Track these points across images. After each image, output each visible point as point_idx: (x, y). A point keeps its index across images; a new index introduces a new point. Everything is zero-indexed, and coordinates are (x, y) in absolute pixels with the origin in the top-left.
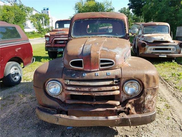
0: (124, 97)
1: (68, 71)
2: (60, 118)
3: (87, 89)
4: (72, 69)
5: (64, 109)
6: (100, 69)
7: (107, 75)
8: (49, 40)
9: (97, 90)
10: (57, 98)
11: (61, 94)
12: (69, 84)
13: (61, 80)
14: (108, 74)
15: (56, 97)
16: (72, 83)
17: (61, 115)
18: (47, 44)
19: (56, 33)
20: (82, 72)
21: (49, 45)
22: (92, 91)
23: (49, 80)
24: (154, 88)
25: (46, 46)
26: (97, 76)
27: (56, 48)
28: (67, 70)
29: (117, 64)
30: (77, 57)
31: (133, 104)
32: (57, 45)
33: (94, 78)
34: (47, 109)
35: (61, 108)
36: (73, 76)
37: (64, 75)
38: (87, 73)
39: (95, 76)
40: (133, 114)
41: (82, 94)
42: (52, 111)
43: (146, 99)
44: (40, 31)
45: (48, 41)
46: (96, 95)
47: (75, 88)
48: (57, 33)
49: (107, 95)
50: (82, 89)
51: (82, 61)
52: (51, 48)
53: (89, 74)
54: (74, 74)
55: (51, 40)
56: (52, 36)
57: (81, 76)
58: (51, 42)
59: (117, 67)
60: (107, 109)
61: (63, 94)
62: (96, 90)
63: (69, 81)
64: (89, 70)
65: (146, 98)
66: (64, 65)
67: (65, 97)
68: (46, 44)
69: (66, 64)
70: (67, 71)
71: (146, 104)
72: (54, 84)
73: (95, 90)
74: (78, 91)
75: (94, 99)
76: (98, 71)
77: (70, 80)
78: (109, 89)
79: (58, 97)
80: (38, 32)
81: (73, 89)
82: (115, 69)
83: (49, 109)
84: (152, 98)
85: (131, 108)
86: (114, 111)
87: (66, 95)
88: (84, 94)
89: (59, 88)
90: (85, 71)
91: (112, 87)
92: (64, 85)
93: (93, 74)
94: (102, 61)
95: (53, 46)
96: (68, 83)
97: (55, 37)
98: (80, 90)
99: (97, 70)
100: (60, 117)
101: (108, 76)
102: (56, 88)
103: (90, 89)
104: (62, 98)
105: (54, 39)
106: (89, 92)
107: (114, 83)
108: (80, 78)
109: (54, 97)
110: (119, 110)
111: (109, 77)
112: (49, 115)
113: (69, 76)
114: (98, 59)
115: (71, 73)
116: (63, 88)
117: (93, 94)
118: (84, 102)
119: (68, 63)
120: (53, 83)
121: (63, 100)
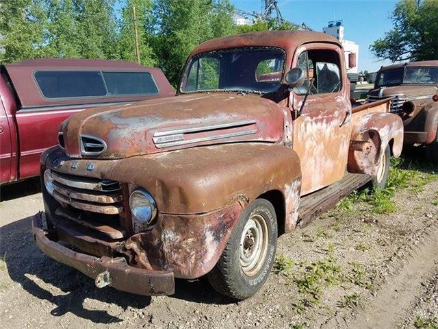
3: (65, 192)
6: (83, 155)
7: (87, 169)
9: (77, 198)
14: (90, 168)
22: (70, 198)
24: (181, 218)
26: (75, 168)
29: (111, 149)
31: (141, 243)
33: (70, 171)
40: (144, 267)
41: (62, 200)
43: (164, 238)
46: (76, 206)
47: (56, 187)
49: (92, 210)
57: (58, 165)
59: (112, 156)
60: (99, 241)
62: (75, 196)
65: (163, 236)
71: (166, 250)
74: (59, 194)
75: (80, 216)
76: (80, 159)
82: (108, 159)
84: (180, 242)
85: (138, 253)
86: (107, 249)
91: (97, 197)
94: (86, 140)
98: (59, 191)
99: (77, 157)
101: (88, 171)
103: (68, 192)
107: (101, 189)
108: (57, 169)
111: (90, 174)
114: (77, 134)
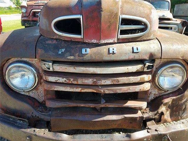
0: (153, 93)
1: (49, 42)
2: (34, 137)
3: (89, 81)
4: (56, 39)
5: (42, 117)
6: (118, 39)
7: (133, 52)
8: (26, 12)
9: (110, 83)
10: (30, 96)
11: (36, 88)
12: (51, 69)
13: (35, 61)
14: (135, 51)
15: (27, 94)
16: (58, 68)
17: (37, 130)
18: (24, 17)
19: (35, 3)
20: (79, 46)
21: (25, 18)
22: (100, 85)
23: (11, 61)
25: (22, 19)
26: (113, 53)
27: (35, 22)
28: (47, 40)
29: (152, 29)
30: (68, 10)
31: (170, 105)
32: (36, 18)
33: (107, 58)
34: (9, 117)
35: (37, 116)
36: (60, 53)
37: (40, 51)
38: (90, 48)
39: (109, 53)
41: (78, 90)
42: (19, 121)
44: (18, 6)
45: (24, 13)
46: (107, 92)
47: (65, 79)
48: (37, 3)
49: (129, 91)
50: (80, 81)
51: (79, 19)
52: (28, 22)
53: (95, 50)
54: (63, 50)
55: (28, 12)
56: (29, 6)
57: (77, 54)
58: (28, 15)
59: (152, 37)
60: (126, 116)
61: (41, 89)
62: (108, 82)
63: (51, 64)
64: (94, 41)
66: (41, 30)
67: (45, 95)
68: (22, 17)
69: (44, 28)
70: (47, 42)
72: (20, 69)
73: (105, 84)
74: (71, 85)
75: (102, 100)
76: (115, 43)
77: (54, 62)
78: (134, 81)
79: (31, 94)
80: (16, 8)
81: (61, 80)
82: (147, 40)
83: (13, 117)
85: (165, 113)
86: (138, 119)
87: (47, 92)
88: (83, 91)
89: (31, 77)
90: (86, 43)
91: (139, 77)
92: (41, 71)
93: (104, 49)
94: (125, 22)
95: (31, 19)
96: (49, 69)
97: (33, 7)
98: (75, 82)
99: (111, 41)
100: (36, 135)
101: (135, 54)
102: (26, 77)
103: (95, 80)
104: (39, 95)
105: (33, 10)
106: (94, 86)
107: (145, 70)
108: (77, 58)
109: (23, 93)
110: (146, 118)
111: (137, 57)
112: (12, 129)
113: (51, 53)
114: (116, 15)
115: (57, 48)
116: (40, 77)
117: (102, 91)
118: (82, 105)
119: (48, 25)
120: (19, 67)
121: (41, 99)
